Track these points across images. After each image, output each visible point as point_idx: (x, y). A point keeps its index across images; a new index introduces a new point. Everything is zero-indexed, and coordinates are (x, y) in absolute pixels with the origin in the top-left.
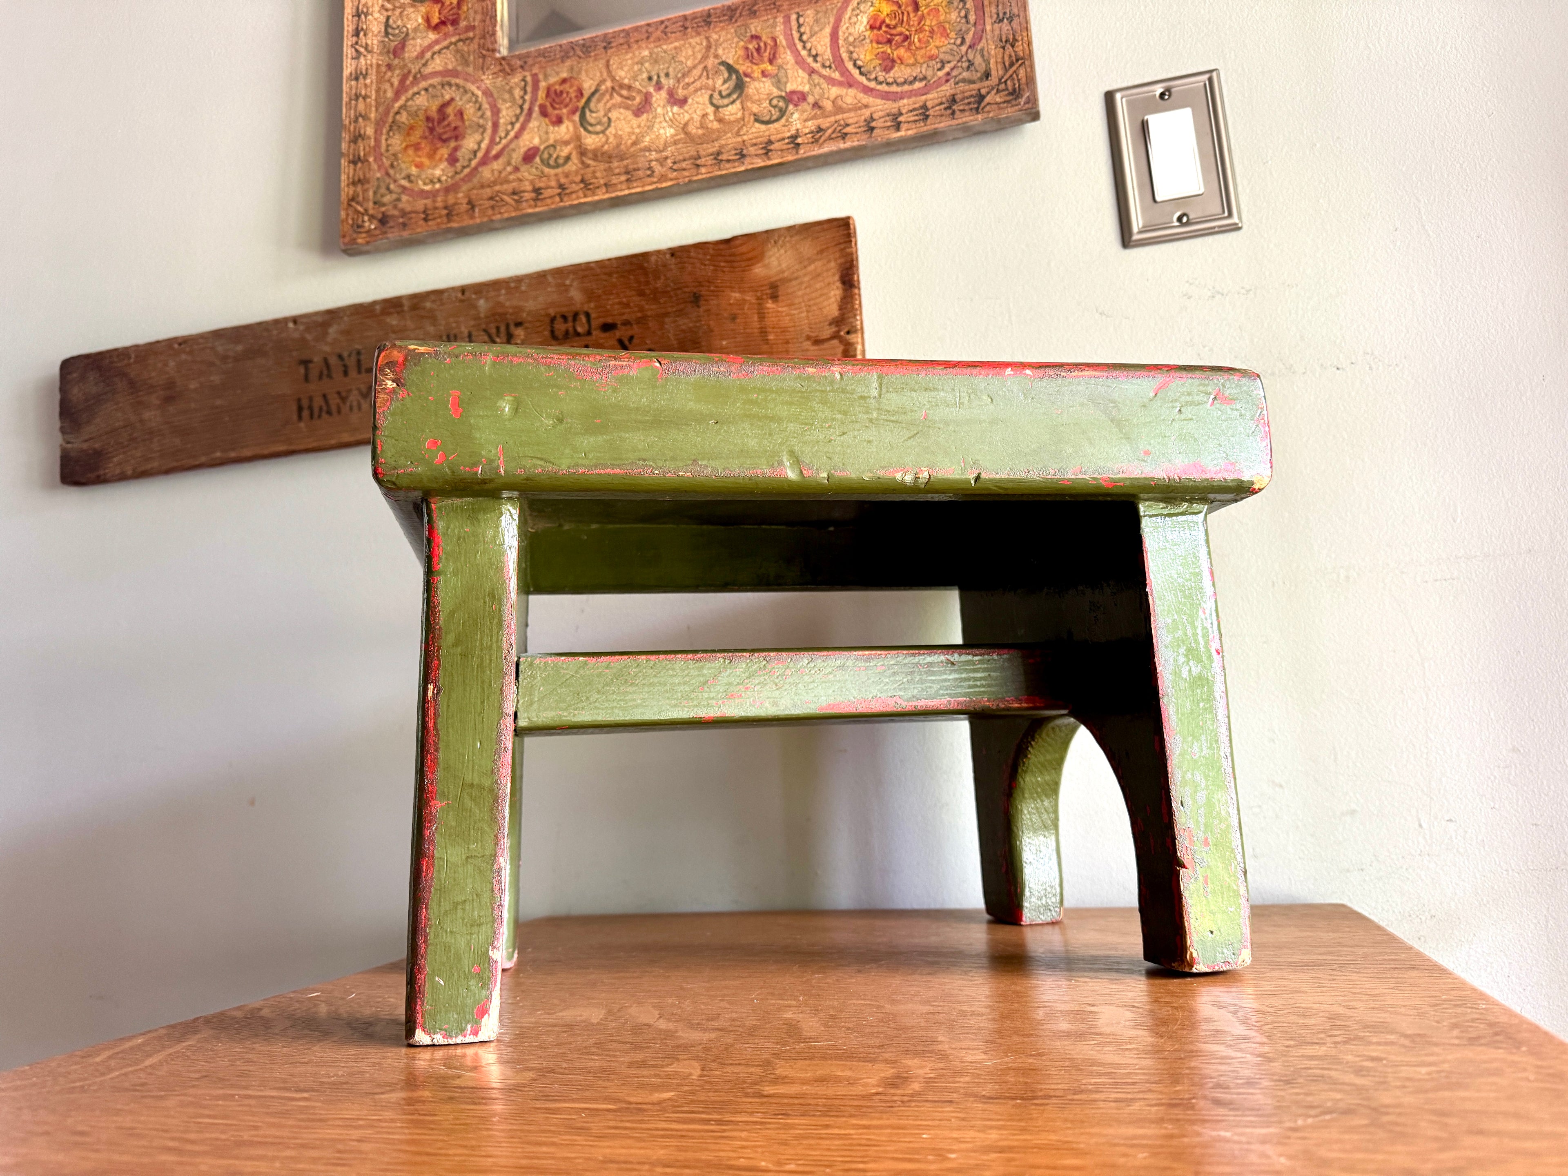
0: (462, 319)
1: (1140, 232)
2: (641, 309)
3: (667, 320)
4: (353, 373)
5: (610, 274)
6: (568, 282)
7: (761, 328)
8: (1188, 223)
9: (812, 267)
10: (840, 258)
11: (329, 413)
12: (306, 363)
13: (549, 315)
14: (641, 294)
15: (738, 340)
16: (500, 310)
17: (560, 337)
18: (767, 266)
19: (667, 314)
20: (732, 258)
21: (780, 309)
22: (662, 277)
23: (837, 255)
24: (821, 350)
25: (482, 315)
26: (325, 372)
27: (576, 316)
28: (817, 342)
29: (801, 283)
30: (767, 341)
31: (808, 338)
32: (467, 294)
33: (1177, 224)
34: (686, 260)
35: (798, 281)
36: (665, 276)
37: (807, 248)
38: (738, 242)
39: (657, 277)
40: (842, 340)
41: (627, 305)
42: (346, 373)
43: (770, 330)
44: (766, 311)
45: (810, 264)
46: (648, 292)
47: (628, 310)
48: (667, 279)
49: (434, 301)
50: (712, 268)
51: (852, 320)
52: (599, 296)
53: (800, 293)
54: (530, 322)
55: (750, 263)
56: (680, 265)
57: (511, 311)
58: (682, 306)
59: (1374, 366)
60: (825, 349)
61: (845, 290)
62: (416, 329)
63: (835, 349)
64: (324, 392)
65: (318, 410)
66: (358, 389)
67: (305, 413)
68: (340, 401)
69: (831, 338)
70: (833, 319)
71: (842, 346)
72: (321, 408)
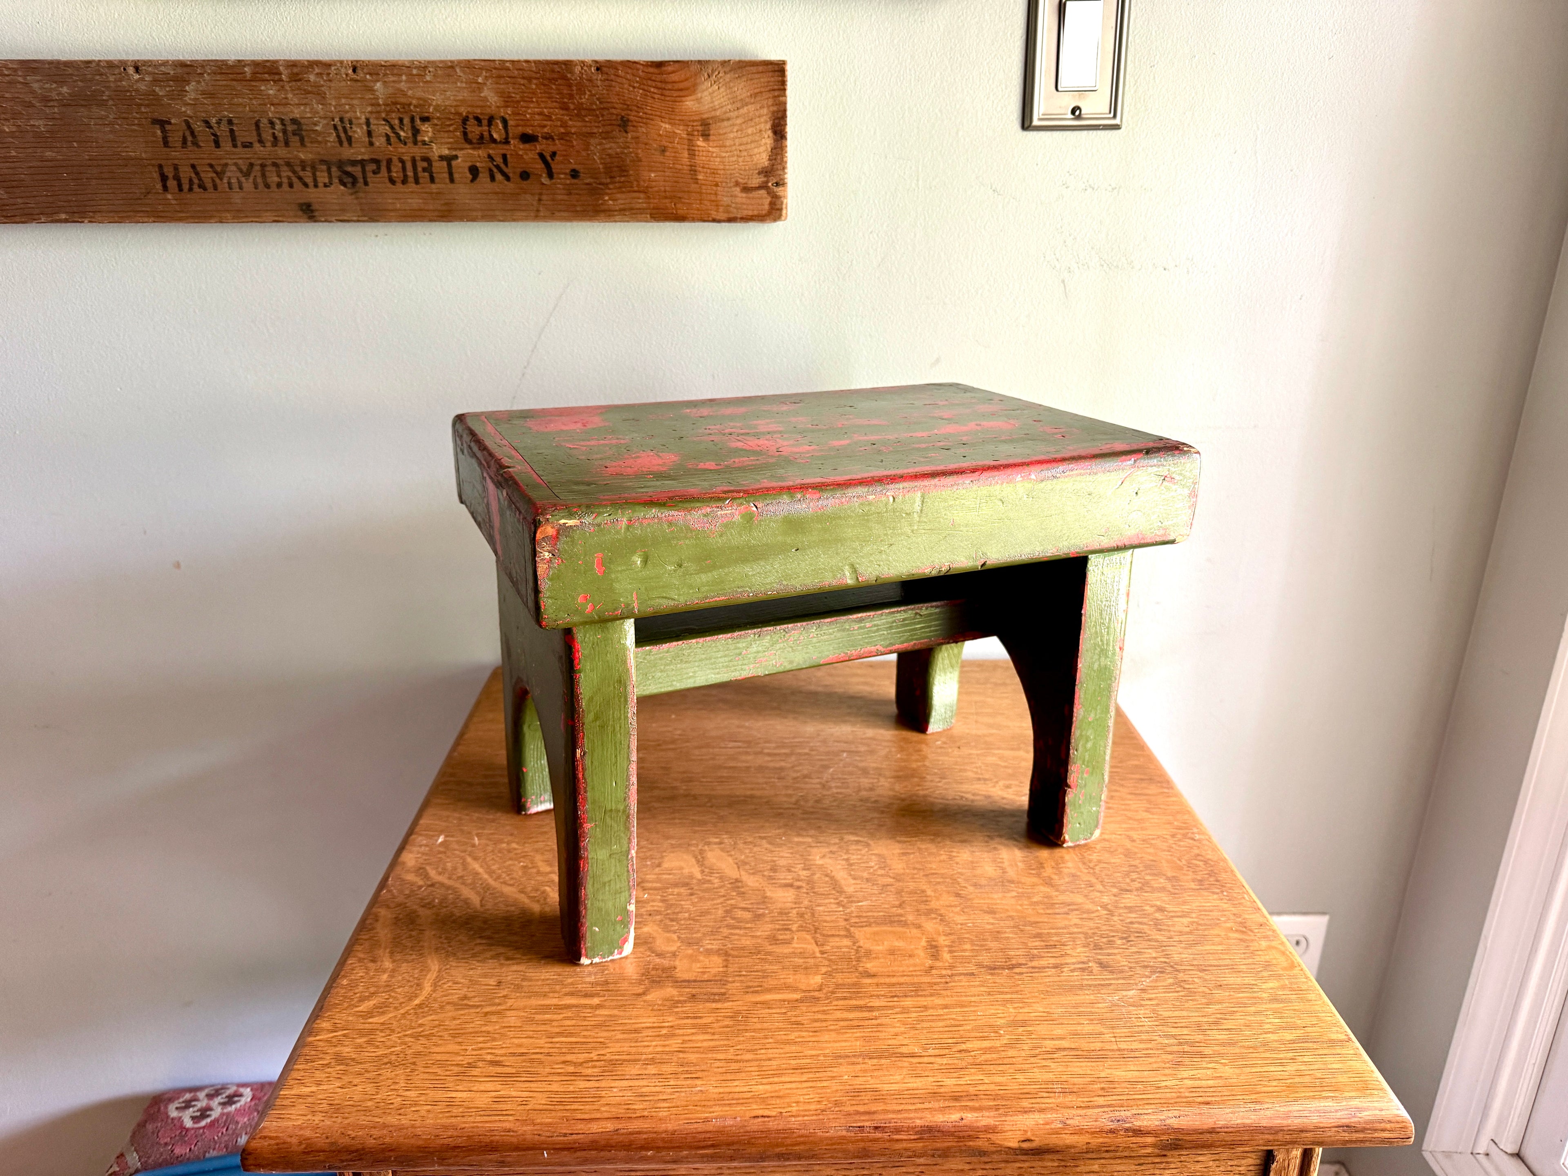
0: (355, 102)
1: (1040, 119)
2: (564, 125)
3: (593, 141)
4: (226, 145)
5: (529, 79)
6: (480, 80)
7: (691, 166)
8: (1079, 117)
9: (744, 110)
10: (773, 105)
11: (202, 186)
12: (162, 123)
13: (460, 114)
14: (565, 108)
15: (667, 174)
16: (403, 100)
17: (475, 141)
18: (698, 101)
19: (592, 134)
20: (663, 86)
21: (711, 149)
22: (588, 93)
23: (770, 102)
24: (749, 198)
25: (381, 102)
26: (190, 138)
27: (491, 120)
28: (746, 189)
29: (734, 125)
30: (696, 181)
31: (737, 184)
32: (360, 75)
33: (1072, 117)
34: (613, 77)
35: (730, 122)
36: (590, 91)
37: (742, 89)
38: (670, 69)
39: (581, 92)
40: (770, 192)
41: (549, 118)
42: (217, 144)
43: (700, 169)
44: (696, 148)
45: (743, 107)
46: (572, 106)
47: (549, 123)
48: (592, 95)
49: (319, 75)
50: (641, 91)
51: (780, 172)
52: (518, 102)
53: (732, 135)
54: (438, 118)
55: (681, 93)
56: (607, 83)
57: (414, 102)
58: (609, 128)
59: (1191, 272)
60: (753, 198)
61: (776, 141)
62: (299, 104)
63: (763, 200)
64: (192, 162)
65: (187, 182)
66: (236, 164)
67: (172, 184)
68: (214, 175)
69: (760, 188)
70: (763, 168)
71: (769, 199)
72: (191, 180)
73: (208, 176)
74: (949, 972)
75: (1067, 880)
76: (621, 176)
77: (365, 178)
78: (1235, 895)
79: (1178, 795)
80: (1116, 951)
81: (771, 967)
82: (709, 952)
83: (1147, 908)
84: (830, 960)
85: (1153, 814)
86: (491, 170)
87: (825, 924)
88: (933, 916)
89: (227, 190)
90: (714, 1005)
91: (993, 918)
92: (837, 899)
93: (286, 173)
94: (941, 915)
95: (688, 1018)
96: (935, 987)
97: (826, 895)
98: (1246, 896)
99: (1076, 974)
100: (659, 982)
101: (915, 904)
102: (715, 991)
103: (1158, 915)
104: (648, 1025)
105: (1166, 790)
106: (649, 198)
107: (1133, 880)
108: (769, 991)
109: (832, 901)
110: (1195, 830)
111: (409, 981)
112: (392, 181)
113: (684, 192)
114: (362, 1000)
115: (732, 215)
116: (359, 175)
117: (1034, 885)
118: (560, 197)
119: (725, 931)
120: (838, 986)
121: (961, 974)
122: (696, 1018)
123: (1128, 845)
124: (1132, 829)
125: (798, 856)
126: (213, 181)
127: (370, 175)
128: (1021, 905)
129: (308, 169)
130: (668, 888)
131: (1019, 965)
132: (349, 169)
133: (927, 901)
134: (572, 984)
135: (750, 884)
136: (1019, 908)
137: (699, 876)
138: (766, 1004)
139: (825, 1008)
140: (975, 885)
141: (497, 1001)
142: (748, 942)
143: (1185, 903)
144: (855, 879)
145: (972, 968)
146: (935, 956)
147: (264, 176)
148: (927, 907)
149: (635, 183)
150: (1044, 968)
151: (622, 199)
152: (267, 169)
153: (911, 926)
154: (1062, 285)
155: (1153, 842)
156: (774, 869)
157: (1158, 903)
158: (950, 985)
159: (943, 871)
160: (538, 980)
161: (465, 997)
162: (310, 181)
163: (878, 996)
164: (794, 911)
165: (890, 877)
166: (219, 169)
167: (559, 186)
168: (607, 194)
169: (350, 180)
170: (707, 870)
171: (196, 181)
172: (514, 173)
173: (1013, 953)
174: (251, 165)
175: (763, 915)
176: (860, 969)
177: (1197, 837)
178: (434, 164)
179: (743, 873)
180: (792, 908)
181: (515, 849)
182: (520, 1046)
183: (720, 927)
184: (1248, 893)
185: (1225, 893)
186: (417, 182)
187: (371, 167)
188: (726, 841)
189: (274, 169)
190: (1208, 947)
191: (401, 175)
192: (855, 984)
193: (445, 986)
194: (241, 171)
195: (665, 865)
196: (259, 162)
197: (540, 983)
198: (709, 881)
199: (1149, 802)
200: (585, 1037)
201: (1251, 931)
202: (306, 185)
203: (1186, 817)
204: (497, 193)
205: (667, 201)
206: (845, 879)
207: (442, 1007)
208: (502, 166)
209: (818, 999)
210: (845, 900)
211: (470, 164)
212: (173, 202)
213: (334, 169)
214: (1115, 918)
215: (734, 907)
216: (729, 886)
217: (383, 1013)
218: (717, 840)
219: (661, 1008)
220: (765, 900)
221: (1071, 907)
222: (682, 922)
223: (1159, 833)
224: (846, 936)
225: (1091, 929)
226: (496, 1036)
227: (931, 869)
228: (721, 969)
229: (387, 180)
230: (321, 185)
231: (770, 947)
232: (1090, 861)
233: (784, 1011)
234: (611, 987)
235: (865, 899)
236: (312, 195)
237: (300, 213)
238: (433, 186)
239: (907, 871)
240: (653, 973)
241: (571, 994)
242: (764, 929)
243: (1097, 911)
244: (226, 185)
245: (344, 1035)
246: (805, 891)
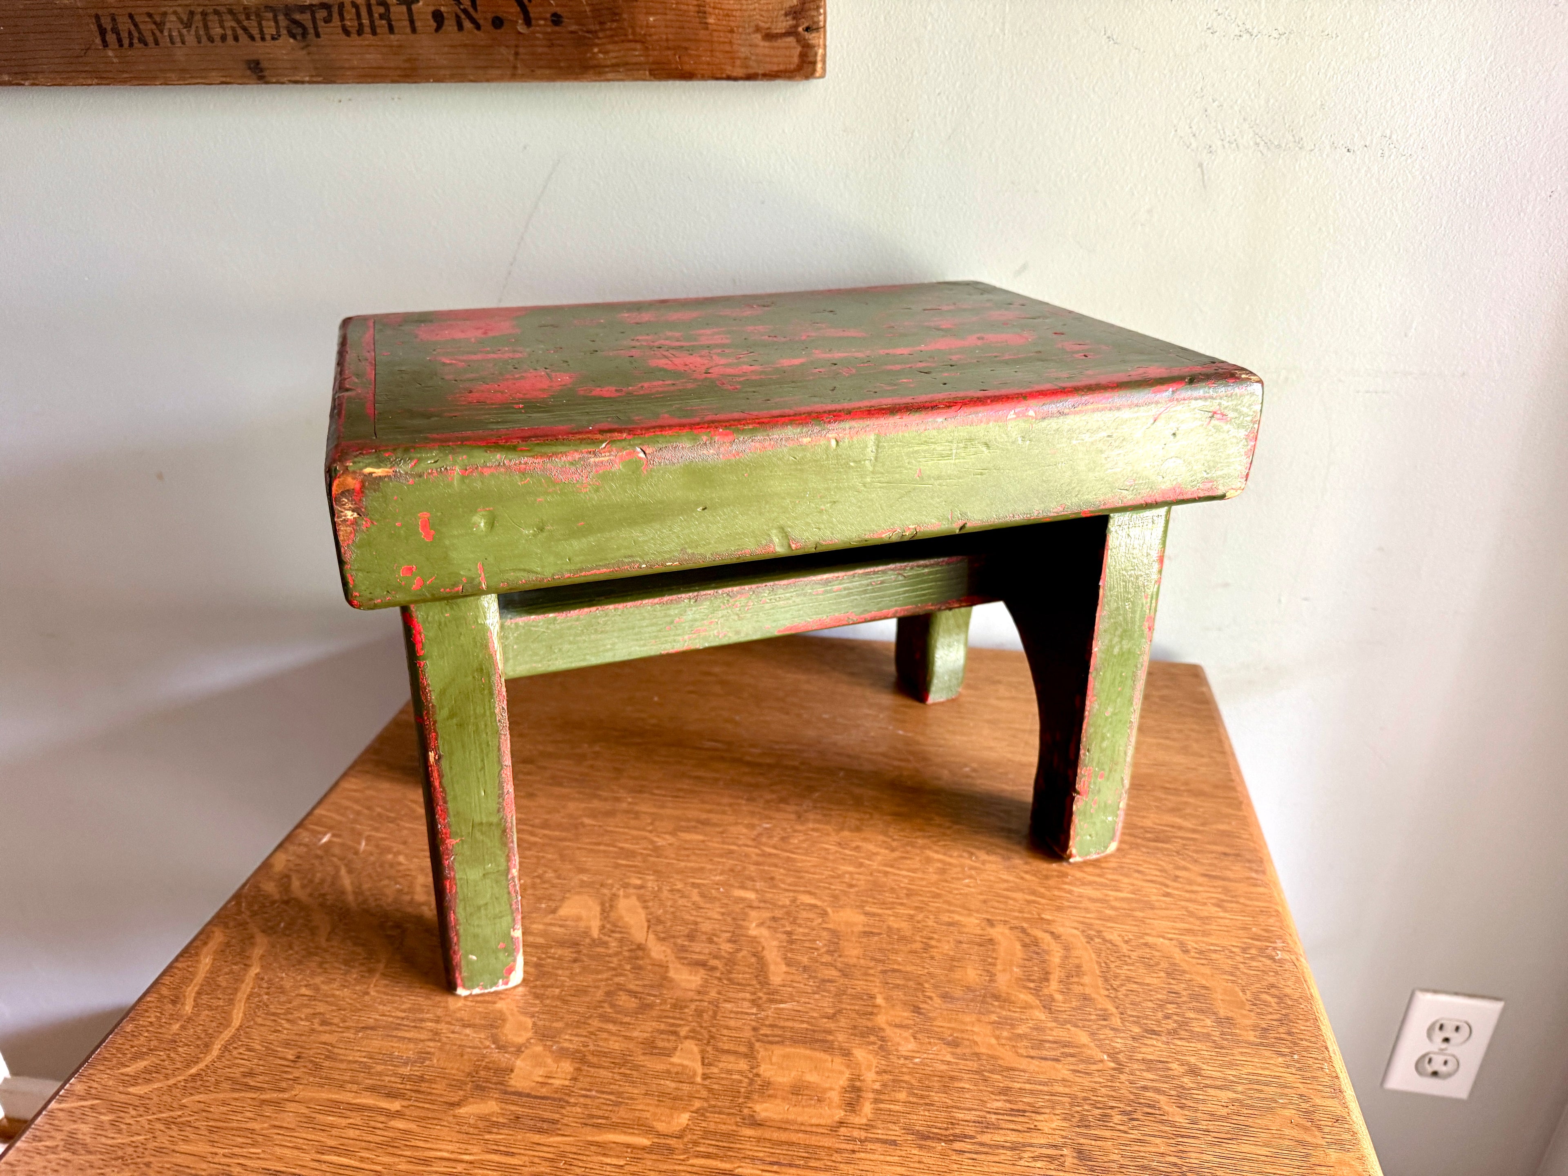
7: (699, 6)
11: (143, 41)
15: (668, 17)
24: (773, 48)
28: (769, 36)
30: (705, 26)
31: (758, 29)
40: (801, 41)
43: (711, 10)
51: (813, 13)
59: (1387, 155)
60: (778, 48)
63: (790, 49)
64: (129, 10)
65: (127, 35)
66: (175, 13)
67: (111, 38)
68: (154, 27)
69: (788, 34)
70: (791, 7)
71: (799, 49)
72: (130, 33)
73: (147, 27)
74: (863, 1135)
75: (1074, 1004)
76: (613, 21)
77: (315, 28)
78: (1311, 1061)
79: (1271, 884)
80: (1108, 1134)
81: (630, 1090)
82: (563, 1054)
83: (1174, 1066)
84: (710, 1090)
85: (1226, 911)
86: (458, 17)
87: (725, 1032)
88: (872, 1038)
89: (169, 45)
90: (537, 1138)
91: (953, 1054)
92: (754, 993)
93: (230, 23)
94: (883, 1039)
95: (496, 1152)
96: (837, 1157)
97: (742, 986)
98: (1326, 1065)
99: (1039, 1164)
100: (483, 1089)
101: (854, 1015)
102: (547, 1115)
103: (1186, 1080)
104: (446, 1155)
105: (1254, 875)
106: (647, 48)
107: (1167, 1017)
108: (614, 1127)
109: (748, 996)
110: (1279, 944)
111: (199, 1038)
112: (347, 32)
113: (689, 40)
114: (136, 1057)
115: (751, 71)
116: (309, 25)
117: (1027, 1006)
118: (540, 50)
119: (596, 1023)
120: (707, 1134)
121: (878, 1140)
122: (507, 1154)
123: (1177, 954)
124: (1189, 931)
125: (729, 919)
126: (153, 34)
127: (321, 24)
128: (998, 1038)
129: (253, 18)
130: (551, 947)
131: (963, 1137)
132: (297, 17)
133: (872, 1014)
134: (380, 1074)
135: (654, 954)
136: (993, 1041)
137: (595, 933)
138: (603, 1148)
139: (677, 1167)
140: (945, 996)
141: (284, 1085)
142: (617, 1046)
143: (1231, 1065)
144: (788, 965)
145: (895, 1132)
146: (852, 1106)
147: (206, 27)
148: (869, 1024)
149: (630, 31)
150: (998, 1147)
151: (614, 52)
152: (211, 17)
153: (837, 1052)
154: (1199, 170)
155: (1214, 956)
156: (691, 937)
157: (1193, 1060)
158: (858, 1155)
159: (909, 968)
160: (342, 1061)
161: (251, 1074)
162: (255, 32)
163: (753, 1159)
164: (693, 1006)
165: (836, 968)
166: (158, 19)
167: (538, 35)
168: (597, 45)
169: (300, 30)
170: (608, 926)
171: (136, 34)
172: (485, 19)
173: (961, 1116)
174: (192, 13)
175: (651, 1006)
176: (746, 1111)
177: (1280, 955)
178: (392, 9)
179: (651, 936)
180: (691, 1001)
181: (400, 864)
182: (280, 1159)
183: (590, 1017)
184: (1330, 1061)
185: (1296, 1057)
186: (374, 33)
187: (321, 14)
188: (650, 884)
189: (216, 17)
190: (1245, 1148)
191: (356, 23)
192: (728, 1135)
193: (235, 1052)
194: (182, 21)
195: (563, 912)
196: (200, 9)
197: (343, 1066)
198: (605, 944)
199: (1226, 891)
200: (362, 1159)
201: (1319, 1128)
202: (252, 38)
203: (1272, 921)
204: (465, 45)
205: (669, 52)
206: (776, 964)
207: (217, 1082)
208: (471, 10)
209: (671, 1150)
210: (765, 997)
211: (432, 9)
212: (115, 60)
213: (281, 17)
214: (1123, 1077)
215: (620, 987)
216: (626, 954)
217: (148, 1081)
218: (639, 882)
219: (471, 1130)
220: (664, 981)
221: (1066, 1050)
222: (548, 1002)
223: (1225, 943)
224: (746, 1056)
225: (1083, 1091)
226: (260, 1139)
227: (896, 962)
228: (567, 1083)
229: (340, 30)
230: (268, 37)
231: (642, 1058)
232: (1116, 977)
233: (622, 1163)
234: (424, 1086)
235: (791, 998)
236: (261, 50)
237: (248, 72)
238: (392, 36)
239: (862, 962)
240: (482, 1073)
241: (372, 1089)
242: (644, 1029)
243: (1102, 1061)
244: (168, 40)
245: (92, 1107)
246: (718, 975)
